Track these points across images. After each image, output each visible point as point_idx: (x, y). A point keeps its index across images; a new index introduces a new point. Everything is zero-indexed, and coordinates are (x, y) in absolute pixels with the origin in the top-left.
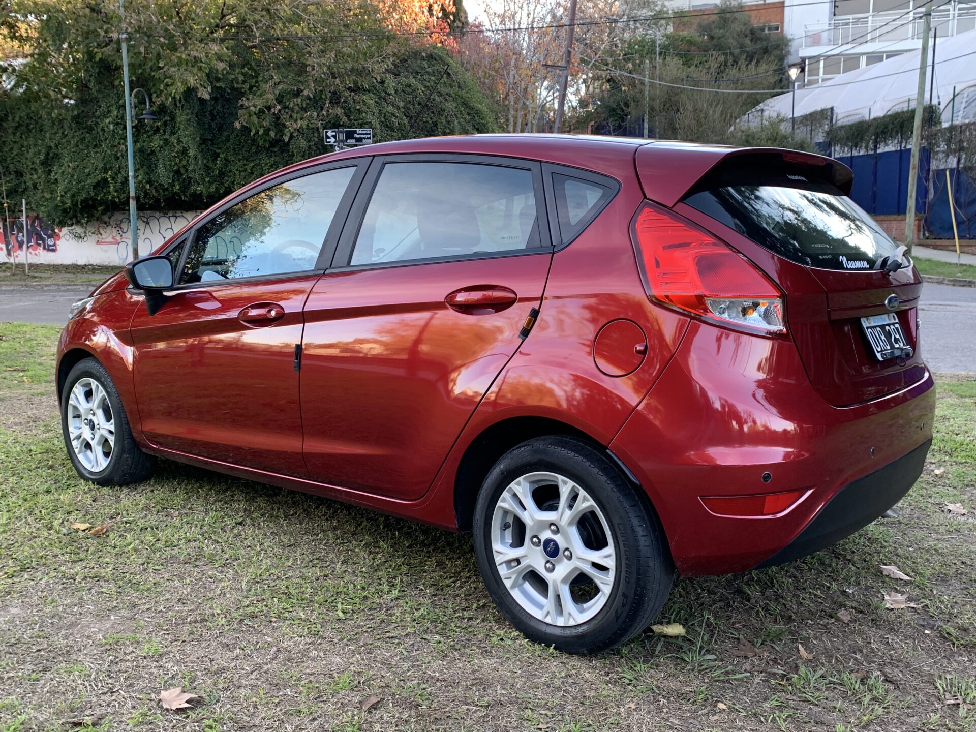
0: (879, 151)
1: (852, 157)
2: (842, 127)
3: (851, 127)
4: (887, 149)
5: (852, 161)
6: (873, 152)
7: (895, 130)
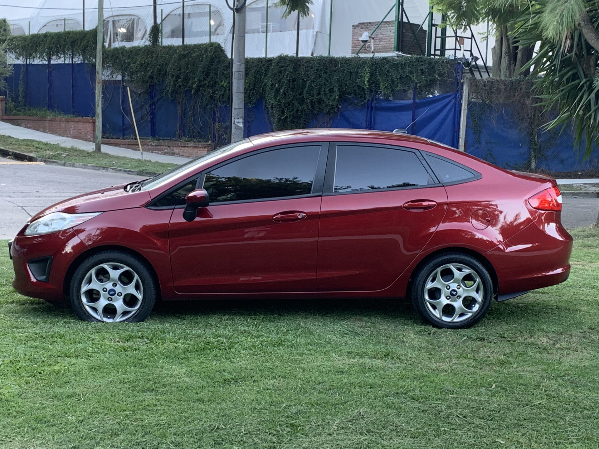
0: (52, 62)
1: (27, 64)
2: (15, 38)
3: (24, 39)
4: (61, 61)
5: (27, 68)
6: (47, 63)
7: (67, 46)
